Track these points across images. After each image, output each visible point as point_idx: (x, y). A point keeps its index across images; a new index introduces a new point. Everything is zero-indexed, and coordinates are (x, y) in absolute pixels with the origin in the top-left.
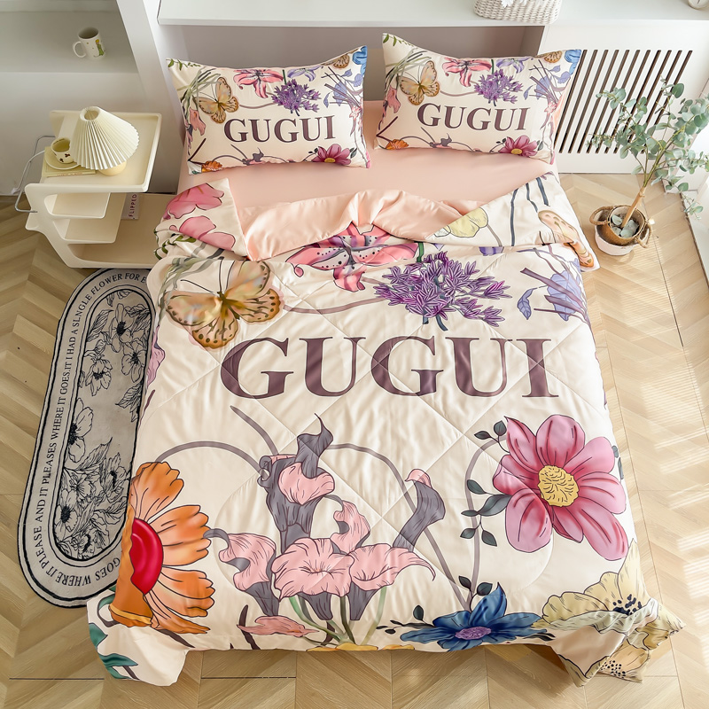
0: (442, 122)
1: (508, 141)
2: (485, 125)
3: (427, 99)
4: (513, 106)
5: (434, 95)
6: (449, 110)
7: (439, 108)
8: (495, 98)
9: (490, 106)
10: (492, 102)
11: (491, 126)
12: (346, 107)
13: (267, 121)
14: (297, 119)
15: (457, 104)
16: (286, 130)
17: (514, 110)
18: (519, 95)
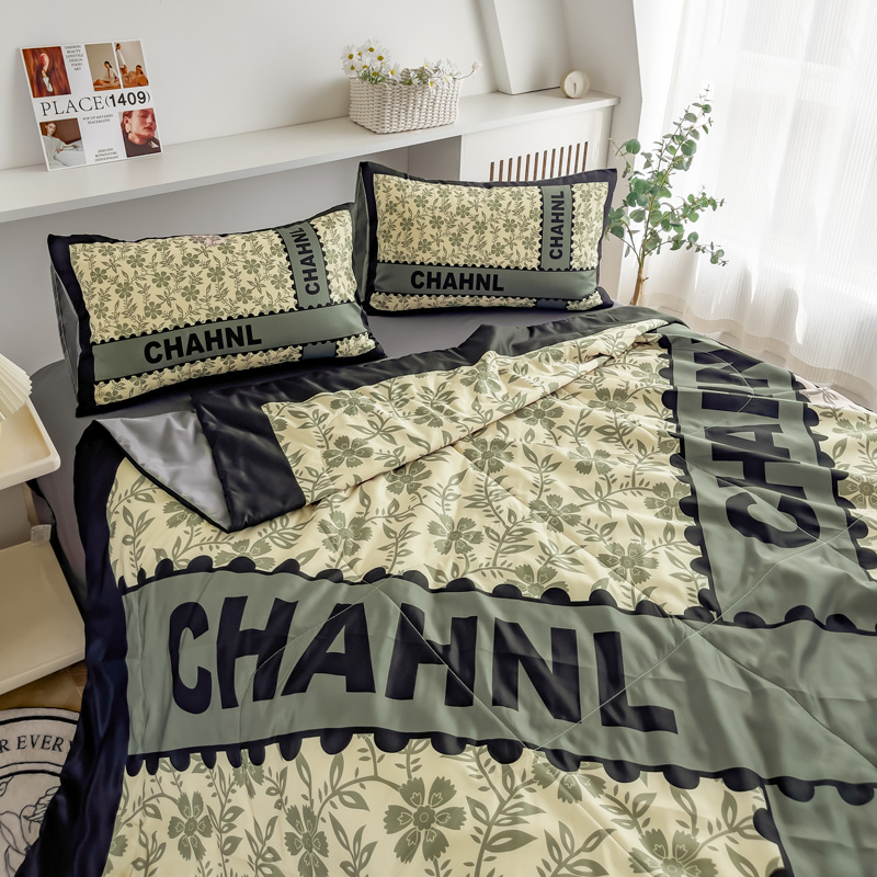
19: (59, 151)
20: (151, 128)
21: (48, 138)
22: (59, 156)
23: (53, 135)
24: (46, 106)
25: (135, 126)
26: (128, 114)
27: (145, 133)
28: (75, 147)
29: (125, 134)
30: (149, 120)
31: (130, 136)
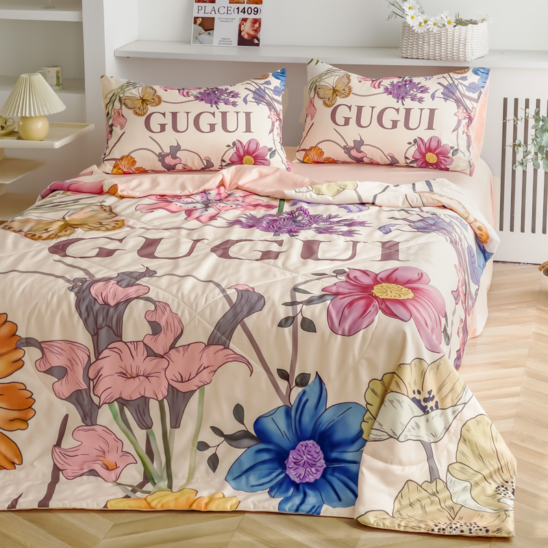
0: (353, 122)
1: (420, 142)
2: (395, 124)
3: (339, 101)
4: (421, 106)
5: (346, 96)
6: (360, 109)
7: (350, 108)
8: (403, 98)
9: (399, 105)
10: (400, 101)
11: (401, 124)
12: (263, 108)
13: (188, 113)
14: (217, 112)
15: (366, 103)
16: (205, 122)
17: (422, 110)
18: (427, 96)
19: (200, 34)
20: (257, 31)
21: (196, 26)
22: (199, 37)
23: (200, 25)
24: (200, 8)
25: (247, 28)
26: (245, 20)
27: (252, 33)
28: (209, 33)
29: (240, 32)
30: (257, 25)
31: (242, 33)
